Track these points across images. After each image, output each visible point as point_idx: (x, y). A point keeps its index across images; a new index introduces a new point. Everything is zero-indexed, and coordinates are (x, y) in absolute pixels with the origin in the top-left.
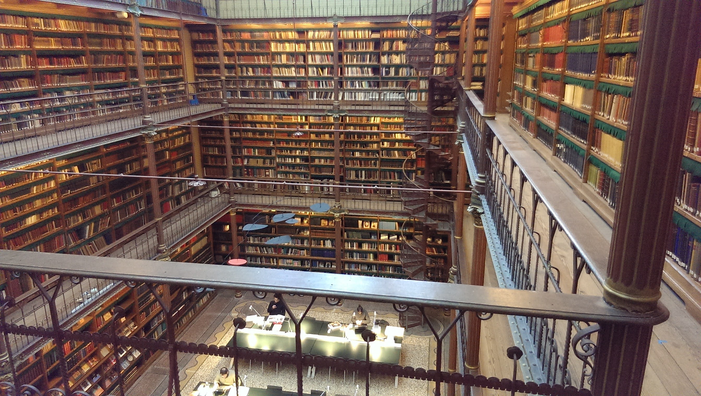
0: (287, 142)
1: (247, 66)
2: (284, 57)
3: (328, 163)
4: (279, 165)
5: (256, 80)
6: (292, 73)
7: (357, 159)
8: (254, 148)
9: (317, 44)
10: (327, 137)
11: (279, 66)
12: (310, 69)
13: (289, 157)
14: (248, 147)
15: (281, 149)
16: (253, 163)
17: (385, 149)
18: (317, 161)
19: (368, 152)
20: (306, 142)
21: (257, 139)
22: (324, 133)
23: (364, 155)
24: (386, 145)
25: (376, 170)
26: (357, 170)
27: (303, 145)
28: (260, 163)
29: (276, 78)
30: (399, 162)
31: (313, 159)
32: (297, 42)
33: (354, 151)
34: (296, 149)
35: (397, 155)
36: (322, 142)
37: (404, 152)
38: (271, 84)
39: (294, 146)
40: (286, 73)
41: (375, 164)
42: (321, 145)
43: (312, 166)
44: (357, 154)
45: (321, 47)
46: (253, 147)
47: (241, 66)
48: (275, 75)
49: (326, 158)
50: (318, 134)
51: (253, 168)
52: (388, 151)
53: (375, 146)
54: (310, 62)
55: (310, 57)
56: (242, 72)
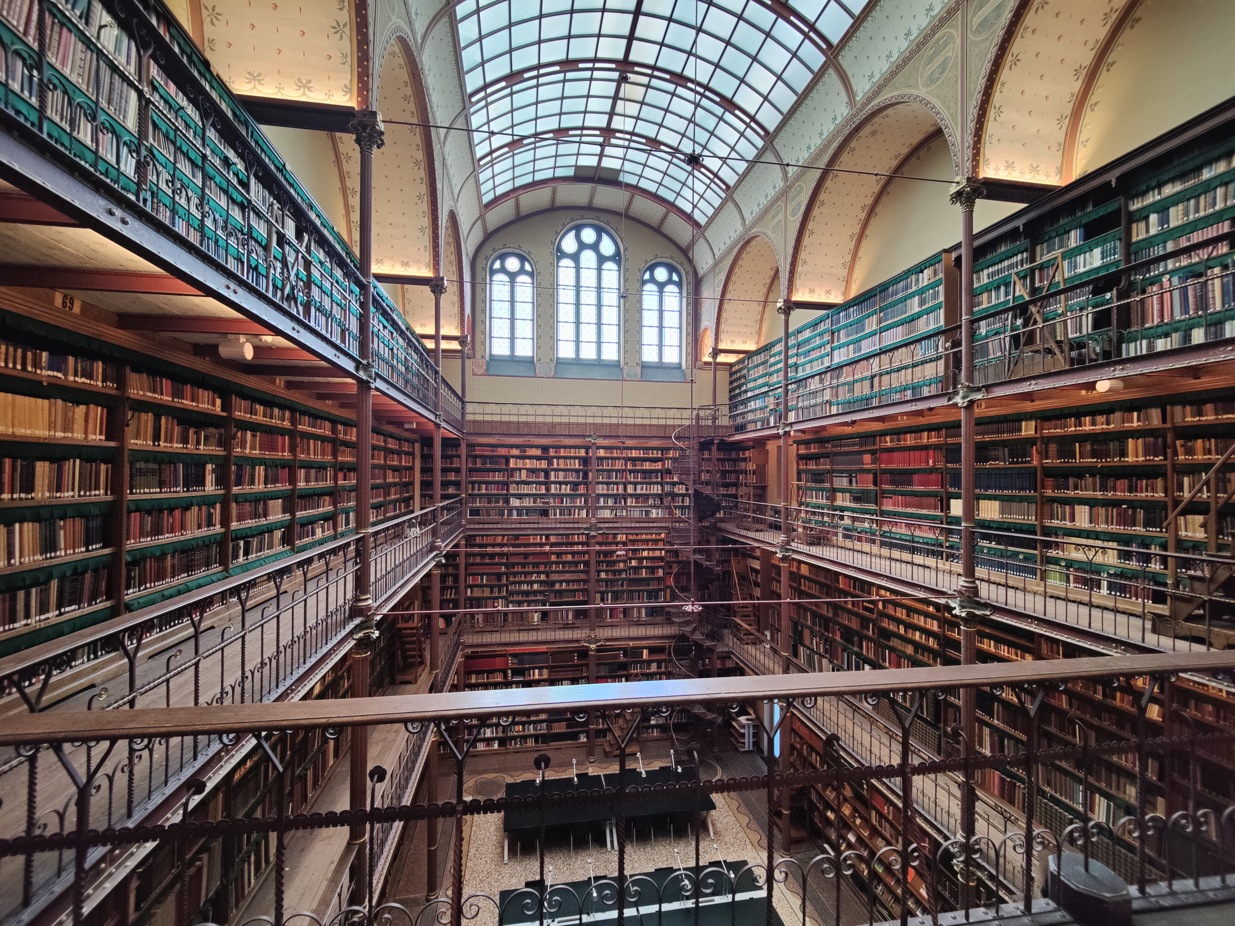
0: (523, 565)
1: (480, 483)
2: (524, 473)
3: (571, 587)
4: (511, 593)
5: (489, 497)
6: (532, 490)
7: (602, 580)
8: (482, 575)
9: (561, 461)
10: (569, 558)
11: (518, 483)
12: (553, 486)
13: (524, 582)
14: (473, 575)
15: (515, 574)
16: (477, 593)
17: (634, 568)
18: (557, 586)
19: (614, 572)
20: (545, 564)
21: (488, 564)
22: (567, 553)
23: (610, 576)
24: (634, 563)
25: (623, 592)
26: (602, 593)
27: (542, 568)
28: (487, 593)
29: (513, 495)
30: (646, 581)
31: (553, 583)
32: (538, 458)
33: (599, 572)
34: (532, 573)
35: (644, 574)
36: (564, 563)
37: (652, 570)
38: (507, 501)
39: (531, 569)
40: (525, 490)
41: (622, 585)
42: (564, 567)
43: (551, 591)
44: (603, 575)
45: (566, 464)
46: (478, 574)
47: (473, 483)
48: (512, 492)
49: (568, 582)
50: (558, 555)
51: (478, 599)
52: (637, 569)
53: (622, 565)
54: (553, 478)
55: (553, 473)
56: (473, 489)
